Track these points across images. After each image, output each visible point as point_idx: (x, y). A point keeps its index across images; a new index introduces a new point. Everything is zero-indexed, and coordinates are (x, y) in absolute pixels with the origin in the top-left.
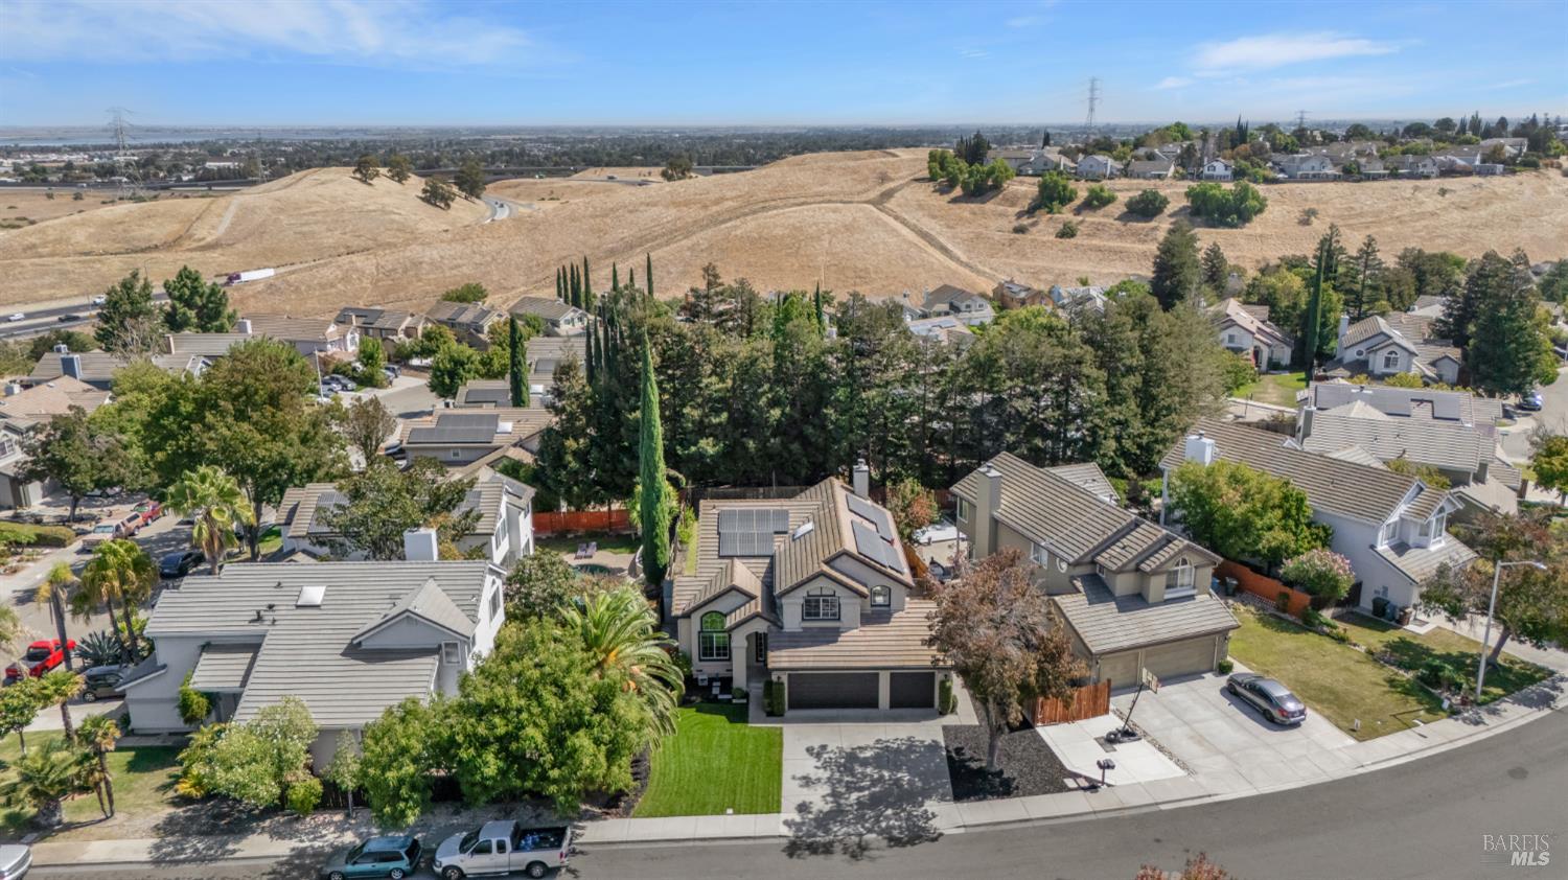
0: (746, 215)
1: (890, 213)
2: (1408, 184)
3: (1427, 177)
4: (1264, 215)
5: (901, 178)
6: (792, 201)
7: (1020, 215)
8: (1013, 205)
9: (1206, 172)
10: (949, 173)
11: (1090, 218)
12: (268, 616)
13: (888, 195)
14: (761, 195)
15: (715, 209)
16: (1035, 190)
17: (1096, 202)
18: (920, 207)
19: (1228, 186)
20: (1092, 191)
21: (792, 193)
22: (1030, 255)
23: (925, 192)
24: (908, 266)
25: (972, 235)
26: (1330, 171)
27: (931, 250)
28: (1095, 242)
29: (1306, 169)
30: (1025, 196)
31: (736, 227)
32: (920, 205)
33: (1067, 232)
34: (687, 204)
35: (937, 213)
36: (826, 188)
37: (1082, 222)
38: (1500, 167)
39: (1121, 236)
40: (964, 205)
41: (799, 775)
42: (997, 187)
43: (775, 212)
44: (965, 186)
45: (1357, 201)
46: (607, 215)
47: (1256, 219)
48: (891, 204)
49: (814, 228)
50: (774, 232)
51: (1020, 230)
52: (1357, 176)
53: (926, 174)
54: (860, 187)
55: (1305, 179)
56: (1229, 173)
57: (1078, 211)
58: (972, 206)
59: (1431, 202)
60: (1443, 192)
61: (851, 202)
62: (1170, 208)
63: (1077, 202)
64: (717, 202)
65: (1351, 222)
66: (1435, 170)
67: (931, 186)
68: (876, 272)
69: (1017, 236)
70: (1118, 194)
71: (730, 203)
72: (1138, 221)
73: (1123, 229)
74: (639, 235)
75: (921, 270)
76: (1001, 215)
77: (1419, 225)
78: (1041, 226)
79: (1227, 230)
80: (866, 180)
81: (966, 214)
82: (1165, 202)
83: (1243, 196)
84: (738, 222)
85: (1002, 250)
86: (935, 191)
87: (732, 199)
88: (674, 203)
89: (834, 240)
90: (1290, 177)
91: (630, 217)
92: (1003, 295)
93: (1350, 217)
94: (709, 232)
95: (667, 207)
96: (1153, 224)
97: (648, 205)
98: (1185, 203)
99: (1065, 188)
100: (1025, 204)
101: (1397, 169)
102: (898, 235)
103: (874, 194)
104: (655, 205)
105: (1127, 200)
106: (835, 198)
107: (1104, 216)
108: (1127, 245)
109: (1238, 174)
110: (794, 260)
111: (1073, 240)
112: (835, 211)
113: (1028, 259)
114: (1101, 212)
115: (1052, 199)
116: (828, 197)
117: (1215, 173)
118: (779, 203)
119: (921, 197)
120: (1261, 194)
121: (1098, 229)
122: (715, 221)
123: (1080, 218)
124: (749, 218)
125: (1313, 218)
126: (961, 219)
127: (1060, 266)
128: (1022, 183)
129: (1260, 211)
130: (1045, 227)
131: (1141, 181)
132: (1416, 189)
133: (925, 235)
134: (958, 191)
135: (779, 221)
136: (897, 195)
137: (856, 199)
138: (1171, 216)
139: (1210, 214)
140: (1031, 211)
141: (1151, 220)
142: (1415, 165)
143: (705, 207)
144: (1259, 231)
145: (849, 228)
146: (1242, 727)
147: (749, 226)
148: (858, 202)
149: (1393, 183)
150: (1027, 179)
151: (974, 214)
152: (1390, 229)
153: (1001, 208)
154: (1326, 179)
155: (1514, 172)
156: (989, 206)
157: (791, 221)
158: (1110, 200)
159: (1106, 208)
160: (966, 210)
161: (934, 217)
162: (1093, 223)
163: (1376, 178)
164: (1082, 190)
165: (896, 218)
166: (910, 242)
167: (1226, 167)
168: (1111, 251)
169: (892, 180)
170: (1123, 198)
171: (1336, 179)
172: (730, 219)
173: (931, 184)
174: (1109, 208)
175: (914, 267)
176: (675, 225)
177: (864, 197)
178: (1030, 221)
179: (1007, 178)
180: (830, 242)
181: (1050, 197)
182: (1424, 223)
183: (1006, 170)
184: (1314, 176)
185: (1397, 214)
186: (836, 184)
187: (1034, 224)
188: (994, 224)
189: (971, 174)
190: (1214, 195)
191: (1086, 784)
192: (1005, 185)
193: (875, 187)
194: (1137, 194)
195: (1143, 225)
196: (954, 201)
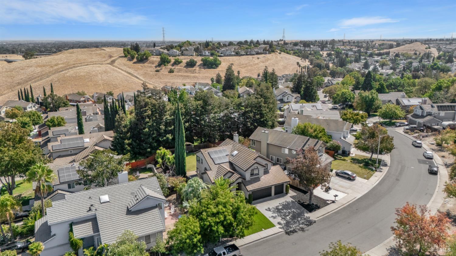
0: (68, 69)
1: (116, 67)
2: (250, 57)
3: (254, 55)
4: (221, 65)
5: (115, 56)
6: (83, 64)
7: (156, 67)
8: (153, 64)
9: (204, 54)
10: (131, 55)
11: (177, 67)
12: (92, 208)
13: (113, 62)
14: (72, 63)
15: (56, 67)
16: (159, 60)
17: (177, 63)
18: (125, 65)
19: (211, 58)
20: (176, 60)
21: (82, 62)
22: (162, 78)
23: (125, 60)
24: (128, 83)
25: (143, 73)
26: (233, 53)
27: (133, 78)
28: (180, 74)
29: (228, 53)
30: (156, 61)
31: (66, 73)
32: (124, 65)
33: (171, 71)
34: (44, 66)
35: (130, 67)
36: (93, 60)
37: (175, 68)
38: (268, 52)
39: (186, 72)
40: (138, 64)
41: (270, 216)
42: (147, 59)
43: (79, 68)
44: (137, 58)
45: (241, 61)
46: (12, 71)
47: (220, 66)
48: (116, 64)
49: (94, 72)
50: (81, 74)
51: (157, 71)
52: (239, 55)
53: (123, 55)
54: (104, 59)
55: (228, 56)
56: (209, 54)
57: (173, 65)
58: (141, 64)
59: (257, 61)
60: (258, 58)
61: (103, 64)
62: (198, 64)
63: (172, 63)
64: (56, 65)
65: (241, 66)
66: (255, 53)
67: (126, 59)
68: (119, 85)
69: (157, 73)
70: (183, 60)
71: (61, 65)
72: (190, 68)
73: (187, 70)
74: (28, 77)
75: (133, 84)
76: (151, 67)
77: (255, 66)
78: (163, 70)
79: (213, 70)
80: (104, 57)
81: (140, 67)
82: (196, 62)
83: (215, 60)
84: (66, 71)
85: (154, 77)
86: (128, 60)
87: (61, 64)
88: (38, 66)
89: (102, 76)
90: (224, 55)
91: (22, 71)
92: (165, 90)
93: (241, 65)
94: (57, 75)
95: (36, 67)
96: (194, 68)
97: (28, 67)
98: (201, 62)
99: (168, 59)
100: (157, 64)
101: (247, 53)
102: (122, 74)
103: (109, 61)
104: (31, 67)
105: (186, 62)
106: (97, 63)
107: (180, 66)
108: (189, 74)
109: (212, 55)
110: (91, 83)
111: (173, 73)
112: (99, 67)
113: (162, 79)
114: (179, 65)
115: (165, 62)
116: (95, 63)
117: (206, 54)
118: (80, 65)
119: (124, 62)
120: (220, 60)
121: (180, 70)
122: (57, 71)
123: (174, 67)
124: (70, 70)
125: (233, 66)
126: (139, 68)
127: (172, 81)
128: (154, 57)
129: (220, 64)
130: (164, 70)
131: (187, 57)
132: (253, 58)
133: (130, 73)
134: (135, 60)
135: (82, 70)
136: (116, 61)
137: (104, 63)
138: (198, 66)
139: (208, 65)
140: (159, 65)
141: (193, 67)
142: (250, 52)
143: (52, 67)
144: (221, 69)
145: (105, 72)
146: (346, 182)
147: (71, 72)
148: (105, 64)
149: (247, 56)
150: (155, 56)
151: (142, 67)
152: (249, 68)
153: (150, 65)
154: (232, 55)
155: (270, 53)
156: (146, 64)
157: (85, 70)
158: (181, 62)
159: (180, 64)
160: (139, 65)
161: (130, 68)
162: (178, 68)
163: (243, 55)
164: (173, 60)
165: (119, 68)
166: (126, 76)
167: (209, 53)
168: (185, 76)
169: (113, 57)
170: (184, 61)
171: (235, 55)
172: (63, 71)
173: (126, 58)
174: (181, 64)
175: (130, 83)
176: (42, 73)
177: (106, 62)
178: (160, 68)
179: (150, 56)
180: (101, 77)
181: (164, 62)
182: (256, 66)
183: (149, 54)
184: (230, 55)
185: (250, 64)
186: (95, 59)
187: (161, 69)
188: (149, 69)
189: (139, 55)
190: (209, 60)
191: (332, 202)
192: (149, 58)
193: (108, 59)
194: (188, 60)
195: (192, 69)
196: (134, 63)
